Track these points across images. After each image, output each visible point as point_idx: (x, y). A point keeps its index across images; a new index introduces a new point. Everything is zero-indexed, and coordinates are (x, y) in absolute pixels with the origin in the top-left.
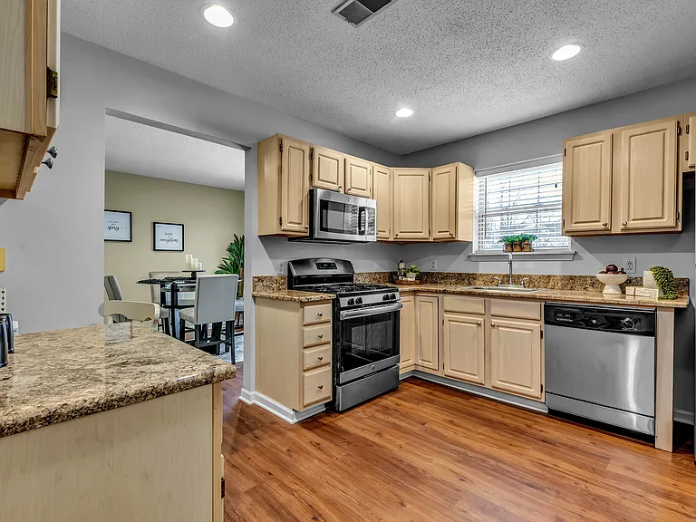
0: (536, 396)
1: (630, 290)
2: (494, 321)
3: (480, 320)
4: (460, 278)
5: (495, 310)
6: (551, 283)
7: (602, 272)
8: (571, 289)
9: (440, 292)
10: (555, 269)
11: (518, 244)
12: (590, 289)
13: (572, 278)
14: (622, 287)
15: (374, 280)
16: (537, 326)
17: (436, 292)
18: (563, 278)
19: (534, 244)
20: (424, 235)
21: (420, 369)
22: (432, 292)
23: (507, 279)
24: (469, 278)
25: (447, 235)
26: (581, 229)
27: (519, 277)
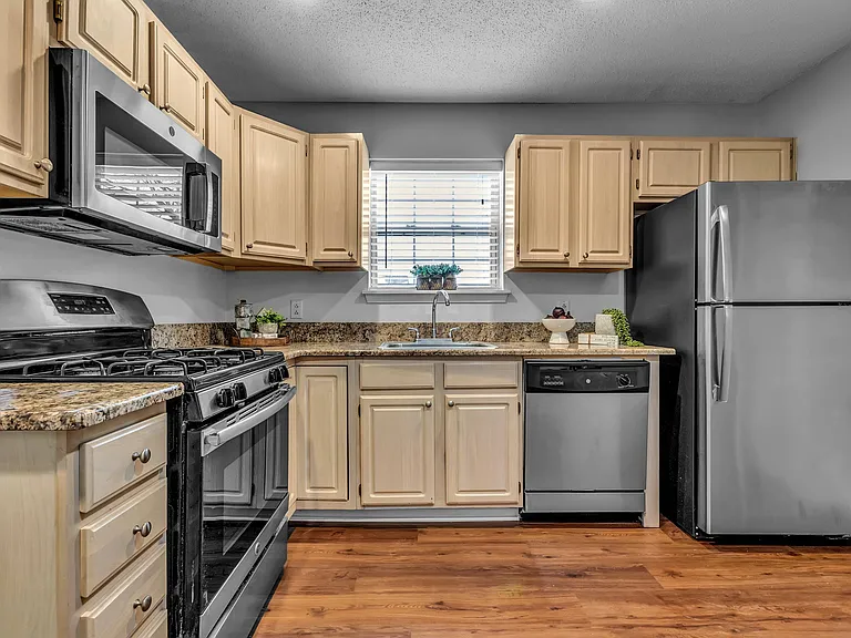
0: (513, 500)
1: (583, 338)
2: (452, 397)
3: (428, 397)
4: (349, 331)
5: (451, 380)
6: (483, 334)
7: (549, 317)
8: (507, 340)
9: (354, 356)
10: (484, 314)
11: (436, 278)
12: (527, 339)
13: (506, 325)
14: (571, 336)
15: (187, 339)
16: (514, 397)
17: (346, 356)
18: (497, 326)
19: (459, 279)
20: (297, 253)
21: (309, 506)
22: (337, 357)
23: (427, 330)
24: (366, 331)
25: (344, 256)
26: (538, 259)
27: (441, 326)
